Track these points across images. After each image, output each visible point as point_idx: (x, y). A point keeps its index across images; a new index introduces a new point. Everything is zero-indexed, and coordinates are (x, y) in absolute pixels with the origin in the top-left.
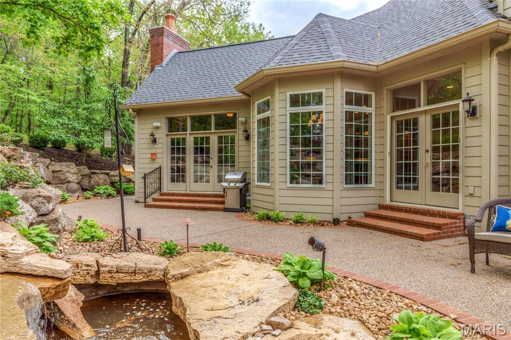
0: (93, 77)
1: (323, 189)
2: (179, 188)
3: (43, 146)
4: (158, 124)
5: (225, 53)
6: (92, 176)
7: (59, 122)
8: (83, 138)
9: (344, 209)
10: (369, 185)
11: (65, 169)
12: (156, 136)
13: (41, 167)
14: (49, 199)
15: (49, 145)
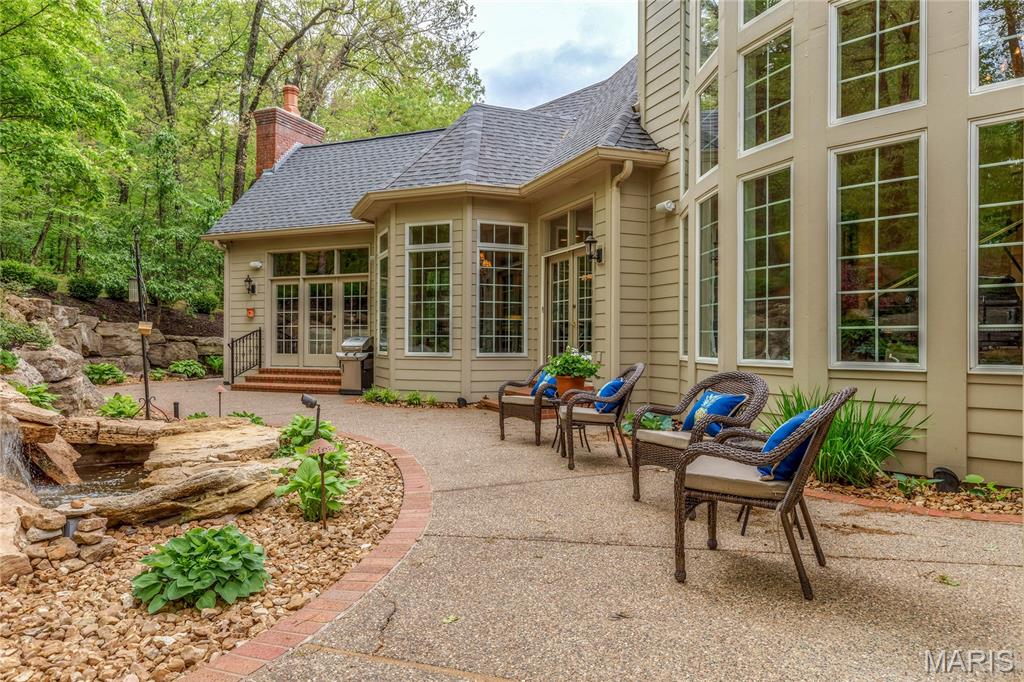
0: (172, 185)
1: (449, 359)
2: (287, 362)
3: (92, 297)
4: (257, 264)
5: (369, 150)
6: (167, 344)
7: (114, 258)
8: (154, 284)
9: (477, 387)
10: (521, 355)
11: (123, 333)
12: (255, 282)
13: (83, 330)
14: (62, 363)
15: (103, 295)
